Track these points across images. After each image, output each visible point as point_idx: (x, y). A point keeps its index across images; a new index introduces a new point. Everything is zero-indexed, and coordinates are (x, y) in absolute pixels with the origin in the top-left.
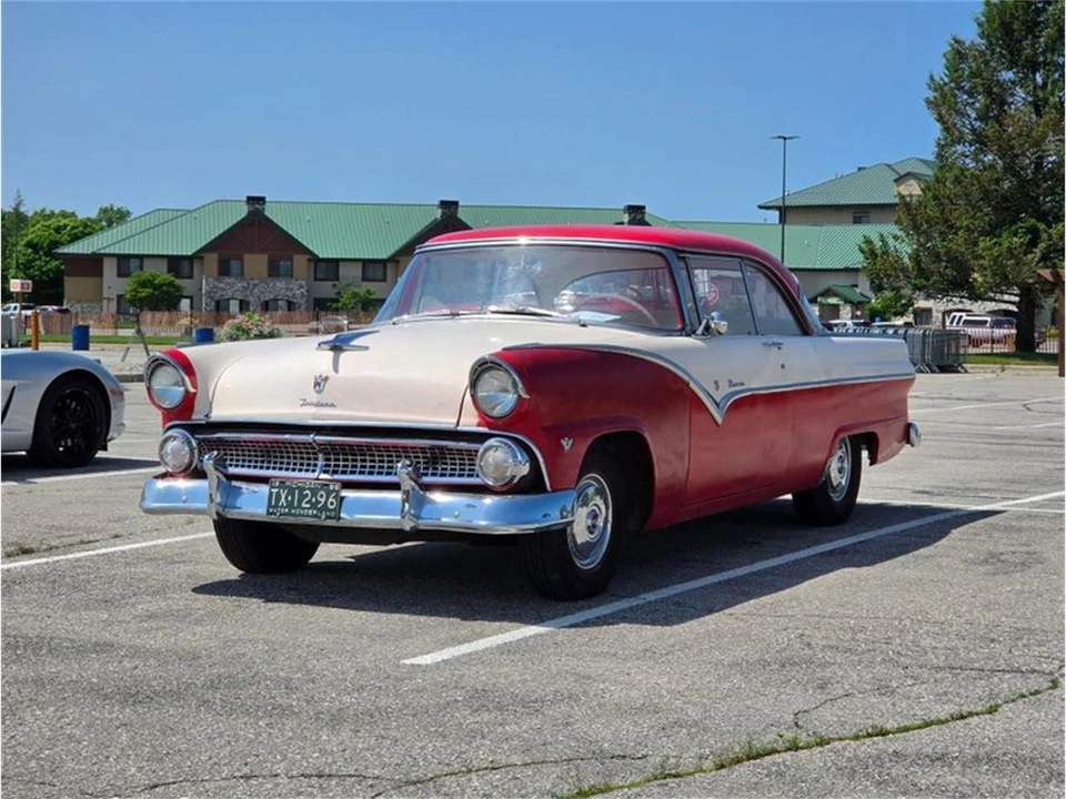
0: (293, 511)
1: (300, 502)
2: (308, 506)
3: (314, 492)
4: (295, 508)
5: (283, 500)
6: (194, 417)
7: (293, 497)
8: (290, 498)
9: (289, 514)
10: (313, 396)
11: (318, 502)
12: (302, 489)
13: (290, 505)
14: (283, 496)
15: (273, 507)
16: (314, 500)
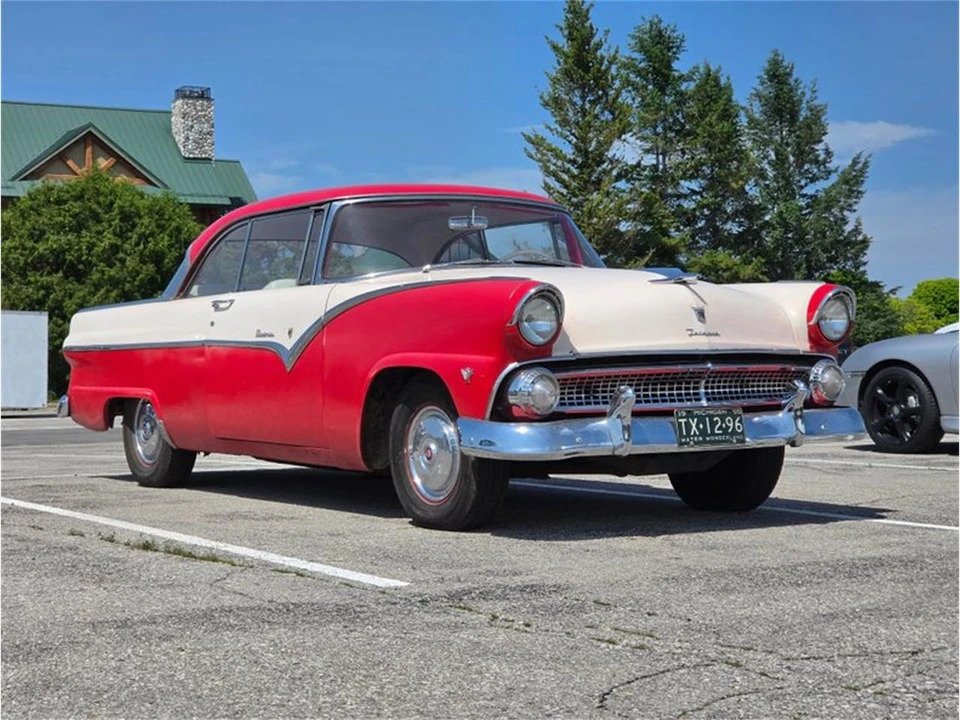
0: (708, 439)
1: (712, 428)
2: (720, 432)
3: (723, 418)
4: (709, 436)
5: (694, 428)
6: (553, 355)
7: (705, 426)
8: (701, 426)
9: (705, 442)
10: (699, 327)
11: (728, 427)
12: (711, 417)
13: (703, 433)
14: (694, 425)
15: (686, 437)
16: (724, 426)
